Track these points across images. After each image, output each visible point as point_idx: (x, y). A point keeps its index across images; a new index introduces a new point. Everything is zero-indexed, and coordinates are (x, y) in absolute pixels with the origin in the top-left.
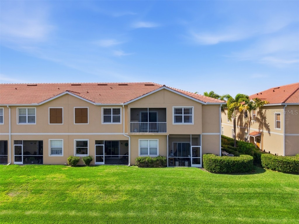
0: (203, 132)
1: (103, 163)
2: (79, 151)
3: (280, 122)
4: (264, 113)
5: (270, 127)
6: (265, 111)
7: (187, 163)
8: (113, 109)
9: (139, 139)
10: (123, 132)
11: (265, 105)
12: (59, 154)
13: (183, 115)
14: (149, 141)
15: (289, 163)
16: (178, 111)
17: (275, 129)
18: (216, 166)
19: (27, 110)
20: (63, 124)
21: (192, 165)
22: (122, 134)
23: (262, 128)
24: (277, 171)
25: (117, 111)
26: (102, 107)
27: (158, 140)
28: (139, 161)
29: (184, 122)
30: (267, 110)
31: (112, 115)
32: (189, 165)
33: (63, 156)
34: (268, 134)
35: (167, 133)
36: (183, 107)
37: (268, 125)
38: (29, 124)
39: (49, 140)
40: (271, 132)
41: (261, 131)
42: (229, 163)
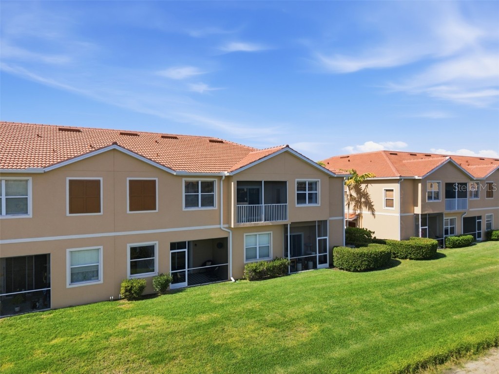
0: (330, 217)
1: (186, 284)
2: (135, 268)
3: (393, 200)
4: (363, 189)
5: (374, 207)
6: (367, 186)
7: (311, 264)
8: (202, 183)
9: (245, 234)
10: (220, 224)
11: (368, 179)
12: (89, 279)
13: (307, 192)
14: (258, 236)
15: (422, 247)
16: (301, 186)
17: (384, 208)
18: (362, 261)
19: (3, 183)
20: (102, 213)
21: (318, 266)
22: (218, 226)
23: (360, 208)
24: (408, 260)
25: (208, 186)
26: (184, 180)
27: (271, 232)
28: (254, 271)
29: (309, 203)
30: (369, 185)
31: (200, 194)
32: (315, 267)
33: (102, 282)
34: (372, 215)
35: (288, 221)
36: (307, 180)
37: (372, 204)
38: (10, 217)
39: (68, 250)
40: (376, 213)
41: (358, 212)
42: (376, 255)
